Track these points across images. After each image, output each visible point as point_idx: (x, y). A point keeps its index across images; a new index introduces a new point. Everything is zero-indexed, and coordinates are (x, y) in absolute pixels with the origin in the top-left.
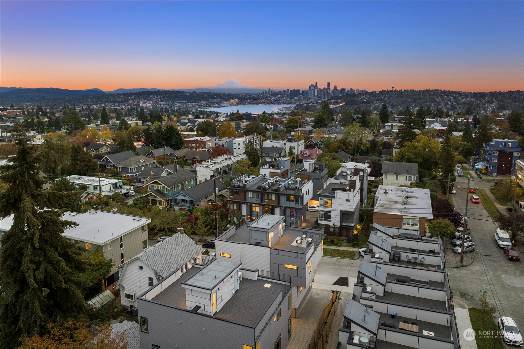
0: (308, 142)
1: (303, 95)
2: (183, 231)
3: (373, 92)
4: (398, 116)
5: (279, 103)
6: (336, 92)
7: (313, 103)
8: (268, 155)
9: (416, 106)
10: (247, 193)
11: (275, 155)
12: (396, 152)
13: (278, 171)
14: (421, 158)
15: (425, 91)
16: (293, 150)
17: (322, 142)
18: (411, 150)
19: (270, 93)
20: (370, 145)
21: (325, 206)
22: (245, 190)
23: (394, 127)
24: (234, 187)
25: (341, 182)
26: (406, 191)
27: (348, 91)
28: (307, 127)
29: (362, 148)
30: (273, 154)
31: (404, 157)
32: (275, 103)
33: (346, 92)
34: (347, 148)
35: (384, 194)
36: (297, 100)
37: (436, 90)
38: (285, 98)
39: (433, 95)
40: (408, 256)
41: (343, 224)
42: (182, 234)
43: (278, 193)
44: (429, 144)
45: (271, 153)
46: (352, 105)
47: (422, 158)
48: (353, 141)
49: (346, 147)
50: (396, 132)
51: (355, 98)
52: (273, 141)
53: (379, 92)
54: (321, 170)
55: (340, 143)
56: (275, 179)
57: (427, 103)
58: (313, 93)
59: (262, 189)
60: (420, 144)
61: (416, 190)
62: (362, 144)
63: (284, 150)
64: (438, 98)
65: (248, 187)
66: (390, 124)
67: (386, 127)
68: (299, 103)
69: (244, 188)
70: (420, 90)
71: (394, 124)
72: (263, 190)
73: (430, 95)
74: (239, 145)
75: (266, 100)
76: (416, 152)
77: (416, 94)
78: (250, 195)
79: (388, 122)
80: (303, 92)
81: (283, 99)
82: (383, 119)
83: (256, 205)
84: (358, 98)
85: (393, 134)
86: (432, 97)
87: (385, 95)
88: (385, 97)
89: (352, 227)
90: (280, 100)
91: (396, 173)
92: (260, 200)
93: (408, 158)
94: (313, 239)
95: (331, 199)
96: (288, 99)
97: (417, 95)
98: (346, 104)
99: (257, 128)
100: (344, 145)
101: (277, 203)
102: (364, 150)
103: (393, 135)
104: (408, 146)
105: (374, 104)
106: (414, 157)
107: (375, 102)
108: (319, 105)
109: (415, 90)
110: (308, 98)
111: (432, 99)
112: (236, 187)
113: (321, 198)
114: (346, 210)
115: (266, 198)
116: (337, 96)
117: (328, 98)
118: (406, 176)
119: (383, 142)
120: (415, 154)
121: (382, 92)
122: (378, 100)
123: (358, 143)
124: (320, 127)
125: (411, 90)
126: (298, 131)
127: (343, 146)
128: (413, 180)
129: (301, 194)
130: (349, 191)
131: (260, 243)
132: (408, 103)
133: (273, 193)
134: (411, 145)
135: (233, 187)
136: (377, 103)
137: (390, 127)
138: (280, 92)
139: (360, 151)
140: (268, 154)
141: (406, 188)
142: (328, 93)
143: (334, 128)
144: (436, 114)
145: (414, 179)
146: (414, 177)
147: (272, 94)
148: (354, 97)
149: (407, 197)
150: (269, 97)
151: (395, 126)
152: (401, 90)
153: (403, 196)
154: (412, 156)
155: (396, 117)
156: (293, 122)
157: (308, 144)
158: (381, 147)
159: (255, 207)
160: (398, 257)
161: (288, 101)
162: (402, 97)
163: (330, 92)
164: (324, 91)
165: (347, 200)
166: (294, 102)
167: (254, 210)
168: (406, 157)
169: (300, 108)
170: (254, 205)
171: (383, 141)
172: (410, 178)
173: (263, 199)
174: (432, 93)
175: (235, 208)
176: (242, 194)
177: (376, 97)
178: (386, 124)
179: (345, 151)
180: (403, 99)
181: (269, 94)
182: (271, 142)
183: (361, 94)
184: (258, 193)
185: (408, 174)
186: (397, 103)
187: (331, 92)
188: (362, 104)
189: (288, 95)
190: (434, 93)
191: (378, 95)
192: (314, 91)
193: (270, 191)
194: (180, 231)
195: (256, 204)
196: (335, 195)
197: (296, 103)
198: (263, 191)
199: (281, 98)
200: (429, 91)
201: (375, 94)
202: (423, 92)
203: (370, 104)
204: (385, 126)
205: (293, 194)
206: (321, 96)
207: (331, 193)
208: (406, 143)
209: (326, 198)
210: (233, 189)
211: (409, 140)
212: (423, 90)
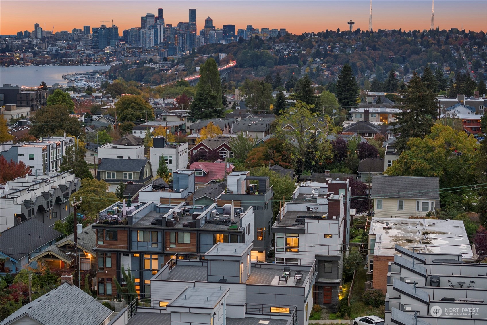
0: (195, 148)
1: (127, 42)
2: (72, 281)
3: (305, 35)
4: (373, 93)
5: (65, 61)
6: (210, 34)
7: (156, 63)
8: (114, 177)
9: (407, 71)
10: (134, 234)
11: (130, 177)
12: (390, 162)
13: (179, 195)
14: (441, 169)
15: (427, 35)
16: (169, 166)
17: (229, 148)
18: (423, 154)
19: (40, 36)
20: (333, 151)
21: (286, 251)
22: (129, 228)
23: (370, 116)
24: (107, 222)
25: (308, 208)
26: (421, 224)
27: (241, 31)
28: (168, 119)
29: (317, 156)
30: (125, 174)
31: (410, 168)
32: (53, 63)
33: (236, 33)
34: (285, 158)
35: (385, 231)
36: (111, 55)
37: (451, 31)
38: (78, 48)
39: (446, 43)
40: (450, 281)
41: (320, 280)
42: (71, 285)
43: (197, 229)
44: (455, 141)
45: (120, 172)
46: (254, 66)
47: (444, 169)
48: (295, 142)
49: (283, 156)
50: (379, 125)
51: (261, 50)
52: (118, 146)
53: (319, 34)
54: (263, 191)
55: (270, 148)
56: (181, 207)
57: (434, 63)
58: (152, 37)
59: (164, 224)
60: (440, 141)
61: (439, 223)
62: (316, 148)
63: (149, 166)
64: (457, 50)
65: (134, 221)
66: (361, 110)
67: (354, 115)
68: (117, 62)
69: (127, 224)
70: (415, 32)
71: (370, 110)
72: (167, 226)
73: (439, 43)
74: (32, 158)
75: (30, 55)
76: (432, 157)
77: (406, 42)
78: (140, 236)
79: (356, 106)
80: (126, 32)
81: (76, 53)
82: (344, 99)
83: (151, 256)
84: (269, 48)
85: (375, 129)
86: (443, 47)
87: (334, 44)
88: (333, 48)
89: (335, 285)
90: (66, 55)
91: (398, 197)
92: (160, 245)
93: (417, 169)
94: (302, 276)
95: (296, 235)
96: (87, 52)
97: (409, 43)
98: (240, 65)
99: (63, 120)
100: (277, 152)
101: (194, 248)
102: (322, 161)
103: (375, 131)
104: (417, 146)
105: (309, 66)
106: (428, 166)
107: (309, 59)
108: (170, 68)
109: (403, 31)
110: (139, 49)
111: (443, 53)
112: (111, 223)
113: (279, 234)
114: (326, 253)
115: (173, 240)
116: (217, 44)
117: (194, 50)
118: (418, 202)
119: (358, 145)
120: (430, 161)
121: (327, 35)
122: (317, 54)
123: (308, 147)
124: (208, 116)
125: (393, 31)
126: (149, 128)
127: (276, 155)
128: (430, 209)
129: (242, 230)
130: (329, 218)
131: (226, 280)
132: (388, 63)
133: (187, 231)
134: (423, 145)
135: (104, 223)
136: (315, 62)
137: (363, 115)
138: (65, 33)
139: (314, 163)
140: (114, 174)
141: (421, 221)
142: (192, 36)
143: (239, 119)
144: (457, 88)
145: (432, 205)
146: (432, 203)
147: (43, 39)
148: (258, 46)
149: (427, 233)
150: (37, 45)
151: (373, 113)
152: (372, 32)
153: (419, 231)
154: (426, 165)
155: (370, 96)
156: (133, 108)
157: (195, 152)
158: (356, 156)
159: (151, 259)
160: (437, 282)
161: (89, 55)
162: (374, 48)
163: (195, 33)
164: (182, 32)
165: (326, 236)
166: (104, 59)
167: (147, 266)
168: (413, 167)
169: (123, 76)
170: (147, 256)
171: (359, 141)
172: (425, 204)
173: (166, 243)
174: (443, 39)
175: (109, 265)
176: (122, 236)
177: (312, 46)
178: (353, 110)
179: (280, 165)
180: (377, 52)
181: (36, 38)
182: (114, 148)
183: (276, 40)
184: (156, 233)
185: (422, 197)
186: (362, 62)
187: (198, 34)
188: (279, 64)
189: (86, 40)
190: (448, 38)
191: (317, 42)
192: (156, 31)
193: (180, 226)
194: (67, 280)
195: (151, 253)
196: (306, 228)
197: (108, 62)
198: (167, 228)
199: (70, 48)
200: (435, 33)
201: (310, 41)
202: (423, 35)
203: (300, 66)
204: (350, 115)
205: (227, 230)
206: (173, 44)
207: (296, 225)
208: (412, 140)
209: (288, 235)
210: (104, 227)
211: (415, 135)
212: (421, 31)
